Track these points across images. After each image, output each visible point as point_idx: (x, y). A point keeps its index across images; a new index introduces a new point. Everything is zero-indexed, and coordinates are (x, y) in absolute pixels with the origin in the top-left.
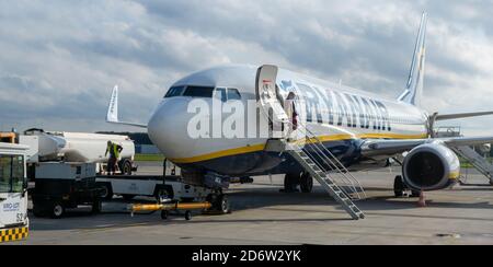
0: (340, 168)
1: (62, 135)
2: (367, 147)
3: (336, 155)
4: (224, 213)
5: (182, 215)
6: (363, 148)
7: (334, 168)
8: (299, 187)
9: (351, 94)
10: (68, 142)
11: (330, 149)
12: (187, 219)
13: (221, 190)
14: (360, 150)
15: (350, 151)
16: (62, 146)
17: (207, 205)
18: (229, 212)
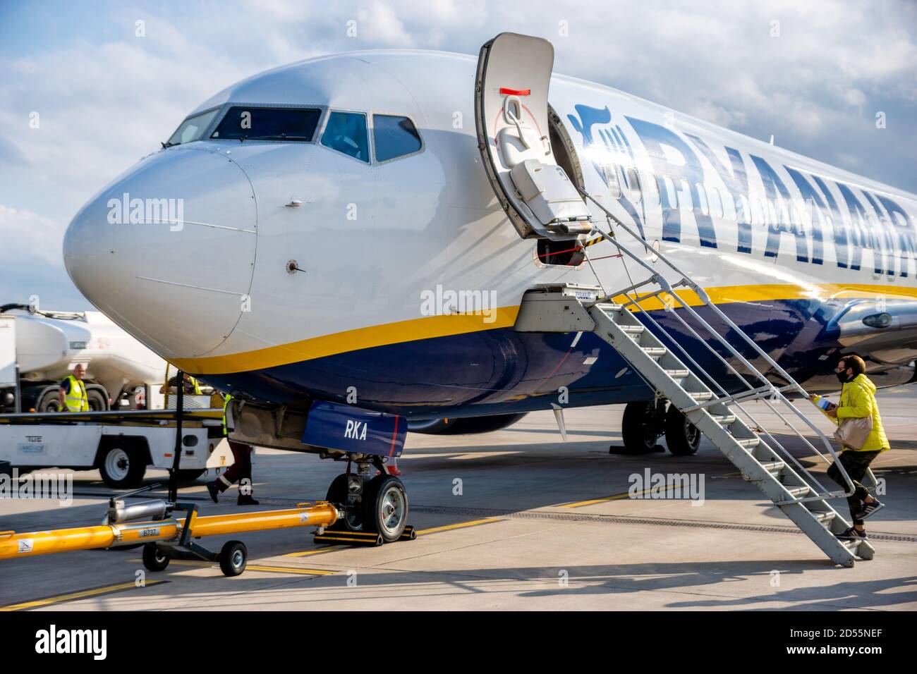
0: (779, 382)
1: (84, 319)
2: (858, 324)
3: (767, 346)
4: (387, 540)
5: (211, 558)
6: (845, 326)
7: (758, 384)
8: (661, 440)
9: (806, 172)
10: (95, 335)
11: (749, 330)
12: (229, 571)
13: (378, 463)
14: (837, 333)
15: (807, 336)
16: (81, 345)
17: (326, 514)
18: (407, 535)
